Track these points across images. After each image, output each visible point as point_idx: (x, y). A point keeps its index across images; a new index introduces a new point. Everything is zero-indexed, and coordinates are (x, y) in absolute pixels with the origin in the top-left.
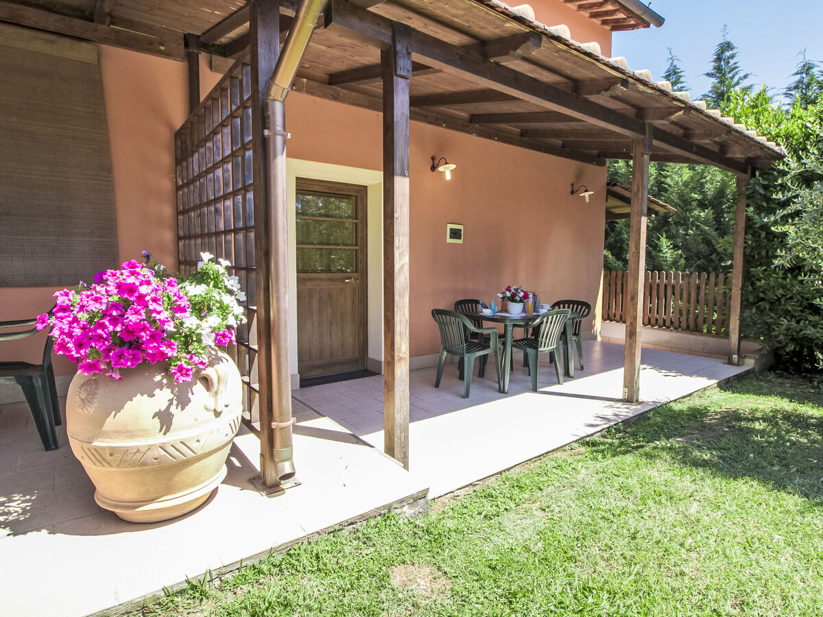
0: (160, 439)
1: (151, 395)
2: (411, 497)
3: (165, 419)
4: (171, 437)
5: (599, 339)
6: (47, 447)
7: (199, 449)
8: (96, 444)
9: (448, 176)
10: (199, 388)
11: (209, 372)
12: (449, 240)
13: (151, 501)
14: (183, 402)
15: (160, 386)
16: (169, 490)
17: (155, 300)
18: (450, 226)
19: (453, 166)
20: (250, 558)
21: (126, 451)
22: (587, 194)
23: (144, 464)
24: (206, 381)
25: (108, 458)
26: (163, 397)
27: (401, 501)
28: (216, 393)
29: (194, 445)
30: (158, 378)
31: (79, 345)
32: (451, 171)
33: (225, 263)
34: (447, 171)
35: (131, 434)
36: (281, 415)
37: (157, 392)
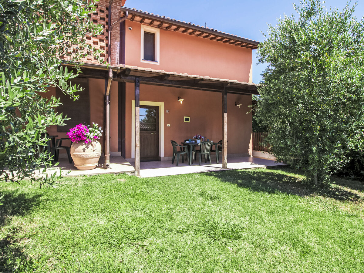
0: (83, 153)
1: (82, 146)
2: (130, 171)
3: (84, 150)
4: (85, 153)
5: (251, 156)
6: (70, 163)
7: (90, 156)
8: (74, 153)
9: (181, 103)
10: (90, 146)
11: (92, 143)
12: (184, 121)
13: (82, 165)
14: (87, 148)
15: (84, 144)
16: (85, 164)
17: (83, 130)
18: (185, 117)
19: (183, 100)
20: (95, 174)
21: (78, 155)
22: (239, 105)
23: (80, 157)
24: (92, 145)
25: (75, 156)
26: (84, 146)
27: (128, 172)
28: (93, 147)
29: (89, 155)
30: (84, 143)
31: (72, 137)
32: (182, 101)
33: (97, 124)
34: (181, 101)
35: (79, 152)
36: (107, 153)
37: (83, 145)
